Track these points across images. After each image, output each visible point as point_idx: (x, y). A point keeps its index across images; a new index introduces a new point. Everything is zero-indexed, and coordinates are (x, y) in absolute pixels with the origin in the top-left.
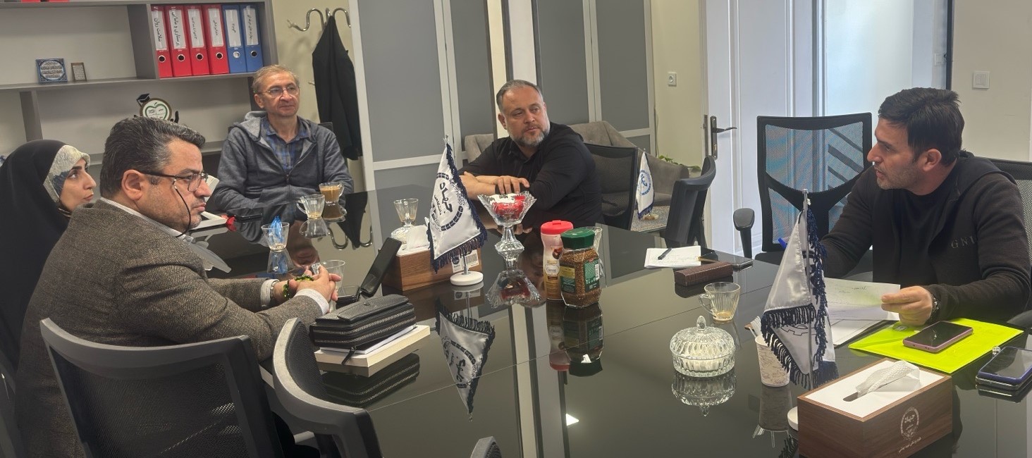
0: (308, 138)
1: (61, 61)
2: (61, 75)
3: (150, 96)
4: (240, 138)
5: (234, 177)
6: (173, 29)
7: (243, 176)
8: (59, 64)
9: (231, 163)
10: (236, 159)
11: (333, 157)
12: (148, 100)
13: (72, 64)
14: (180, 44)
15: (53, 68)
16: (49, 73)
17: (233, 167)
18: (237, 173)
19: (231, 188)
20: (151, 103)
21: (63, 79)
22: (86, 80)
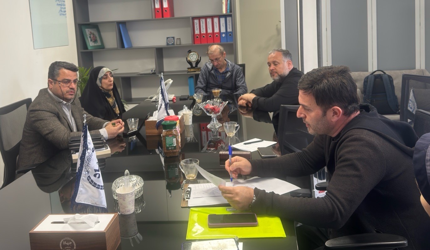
0: (229, 71)
1: (173, 38)
2: (173, 42)
3: (192, 51)
4: (205, 70)
5: (202, 84)
6: (201, 26)
7: (205, 84)
8: (173, 39)
9: (202, 79)
10: (203, 77)
11: (239, 78)
12: (191, 52)
13: (177, 39)
14: (203, 31)
15: (171, 40)
16: (170, 42)
17: (202, 80)
18: (203, 83)
19: (200, 88)
20: (192, 53)
21: (173, 44)
22: (180, 44)
